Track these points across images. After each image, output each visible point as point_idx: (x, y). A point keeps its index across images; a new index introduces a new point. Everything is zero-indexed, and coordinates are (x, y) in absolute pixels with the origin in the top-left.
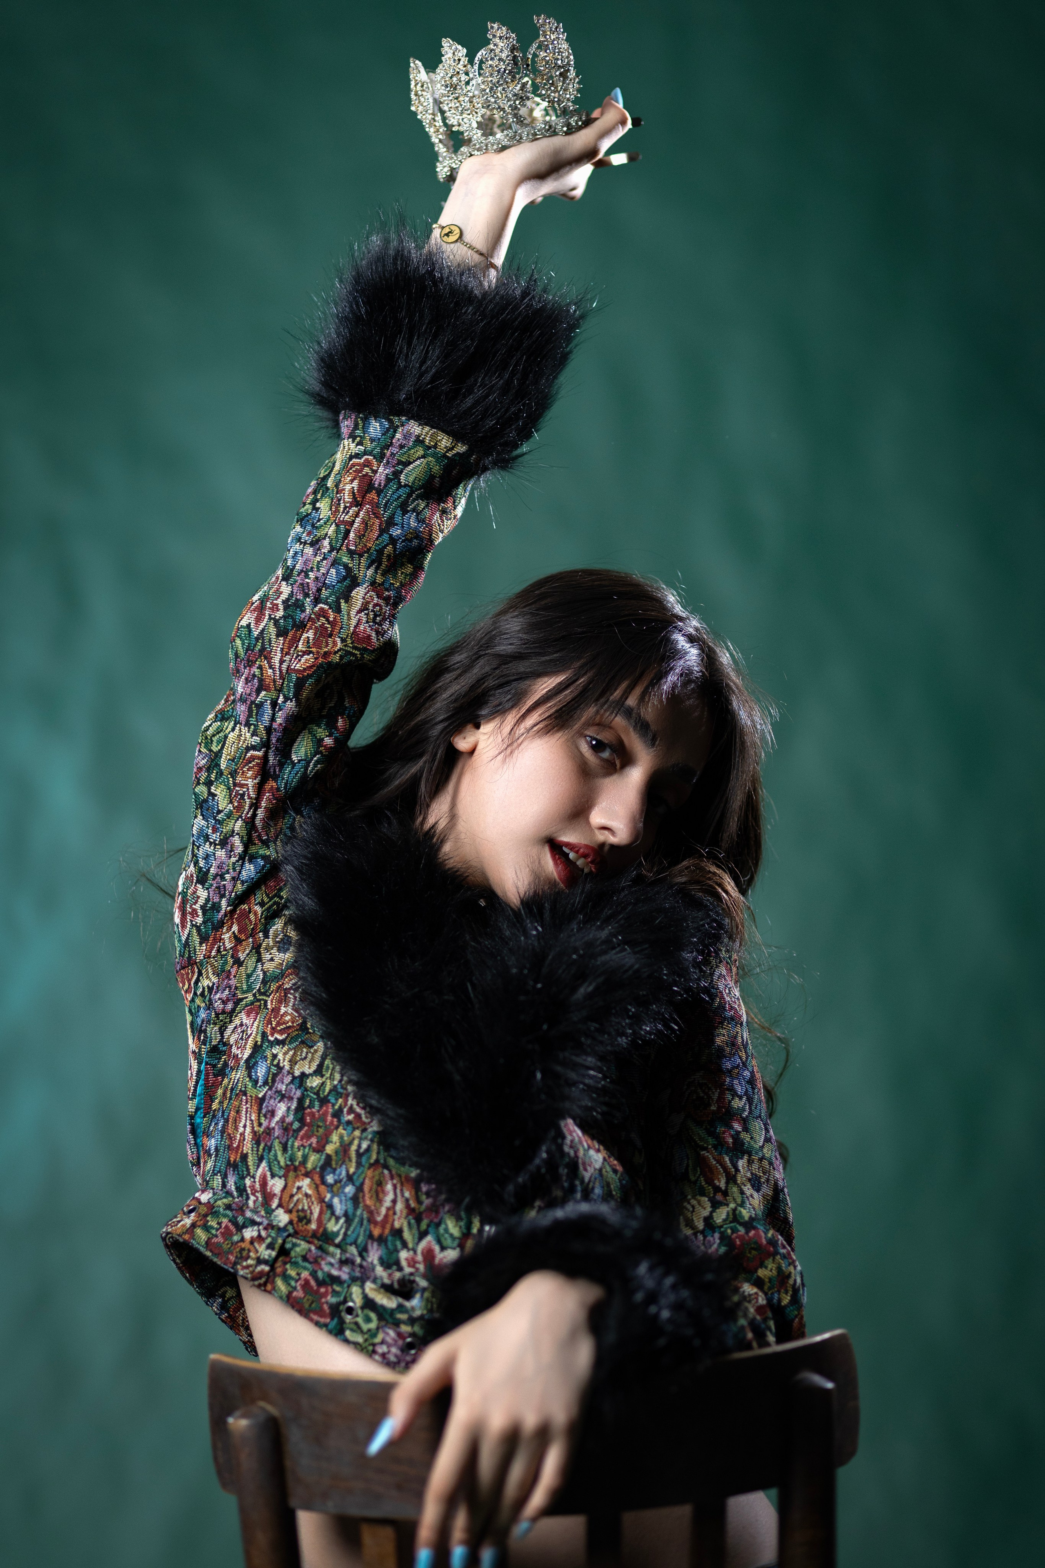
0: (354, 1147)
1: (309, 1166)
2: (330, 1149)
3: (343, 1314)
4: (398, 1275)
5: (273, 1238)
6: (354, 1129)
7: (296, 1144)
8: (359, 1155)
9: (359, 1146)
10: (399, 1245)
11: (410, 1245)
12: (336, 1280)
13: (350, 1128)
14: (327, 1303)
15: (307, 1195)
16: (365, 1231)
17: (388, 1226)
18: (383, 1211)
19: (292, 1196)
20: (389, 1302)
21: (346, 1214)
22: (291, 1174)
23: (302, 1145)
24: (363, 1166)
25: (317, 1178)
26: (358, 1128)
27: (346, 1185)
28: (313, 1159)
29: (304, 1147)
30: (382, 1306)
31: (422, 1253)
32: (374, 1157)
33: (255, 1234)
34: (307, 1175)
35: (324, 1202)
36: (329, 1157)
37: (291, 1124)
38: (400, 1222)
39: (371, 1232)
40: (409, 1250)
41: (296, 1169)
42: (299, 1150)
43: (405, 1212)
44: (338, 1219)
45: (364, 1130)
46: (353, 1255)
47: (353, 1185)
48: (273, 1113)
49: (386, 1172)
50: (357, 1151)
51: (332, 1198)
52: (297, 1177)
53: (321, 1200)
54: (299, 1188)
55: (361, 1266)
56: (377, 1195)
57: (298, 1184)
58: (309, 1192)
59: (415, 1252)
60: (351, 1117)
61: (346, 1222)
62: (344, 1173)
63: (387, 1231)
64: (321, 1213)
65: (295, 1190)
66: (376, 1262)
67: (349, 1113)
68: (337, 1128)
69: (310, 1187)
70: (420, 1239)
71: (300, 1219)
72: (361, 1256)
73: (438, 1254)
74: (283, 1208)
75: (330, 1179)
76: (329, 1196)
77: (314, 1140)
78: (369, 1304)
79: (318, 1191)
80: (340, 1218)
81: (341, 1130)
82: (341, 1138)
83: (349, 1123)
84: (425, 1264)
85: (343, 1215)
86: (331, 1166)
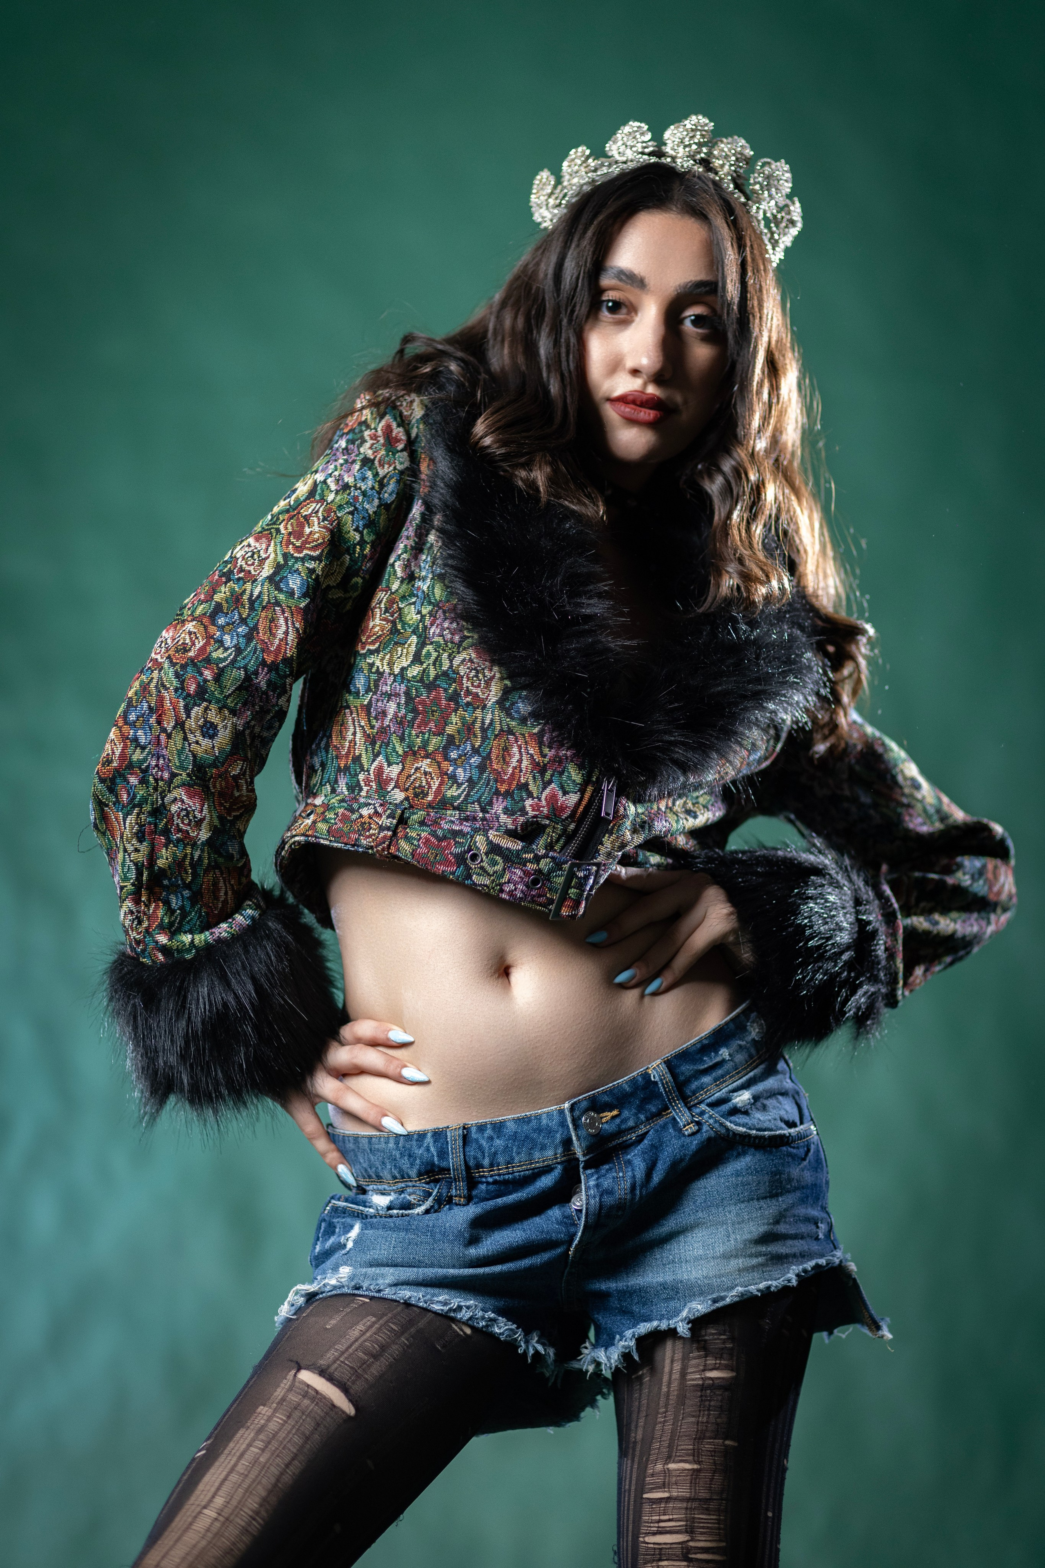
0: (478, 724)
1: (431, 749)
2: (450, 730)
3: (468, 861)
4: (522, 820)
5: (392, 809)
6: (475, 709)
7: (413, 733)
8: (484, 730)
9: (483, 723)
10: (524, 795)
11: (535, 794)
12: (458, 834)
13: (470, 708)
14: (451, 854)
15: (426, 773)
16: (490, 790)
17: (514, 782)
18: (510, 771)
19: (409, 777)
20: (514, 845)
21: (470, 780)
22: (410, 758)
23: (421, 732)
24: (489, 739)
25: (439, 758)
26: (478, 707)
27: (471, 756)
28: (435, 742)
29: (424, 733)
30: (507, 850)
31: (546, 799)
32: (498, 727)
33: (371, 811)
34: (427, 756)
36: (451, 737)
37: (405, 716)
38: (525, 777)
39: (497, 789)
40: (534, 798)
41: (414, 753)
42: (418, 737)
43: (530, 767)
44: (459, 785)
45: (485, 707)
47: (479, 755)
48: (384, 713)
49: (510, 737)
50: (482, 728)
51: (455, 769)
52: (416, 760)
53: (443, 773)
54: (417, 769)
55: (484, 820)
56: (504, 760)
57: (416, 766)
58: (428, 770)
59: (540, 800)
60: (469, 699)
61: (469, 786)
62: (469, 748)
63: (514, 786)
64: (441, 784)
65: (413, 771)
66: (500, 812)
67: (466, 695)
68: (456, 711)
69: (430, 766)
70: (544, 789)
71: (416, 795)
72: (484, 810)
73: (561, 799)
74: (399, 788)
75: (454, 755)
76: (451, 769)
77: (432, 725)
78: (494, 849)
79: (439, 767)
80: (462, 784)
81: (460, 711)
82: (463, 718)
83: (468, 704)
84: (549, 808)
85: (467, 781)
86: (454, 744)
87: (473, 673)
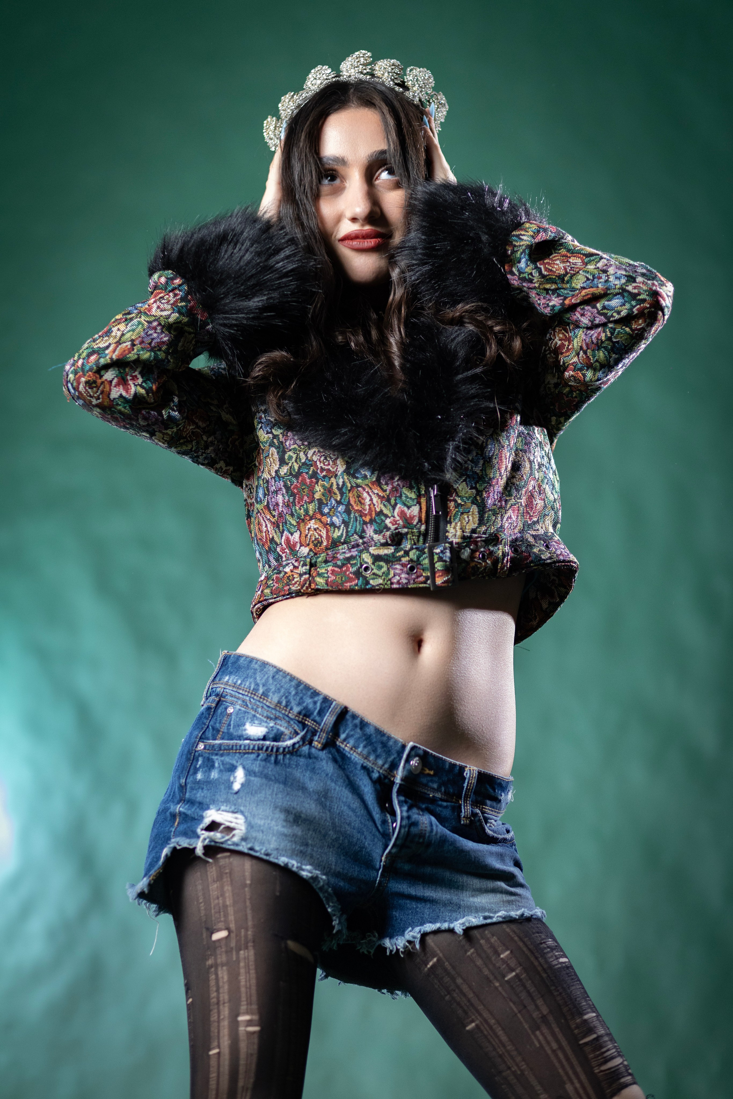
0: (335, 487)
1: (311, 513)
2: (318, 496)
3: (364, 573)
4: (388, 533)
5: (303, 561)
6: (330, 478)
7: (297, 508)
8: (340, 489)
9: (338, 485)
10: (383, 518)
11: (390, 515)
12: (352, 558)
13: (327, 479)
14: (351, 573)
15: (315, 529)
16: (360, 523)
17: (374, 513)
18: (367, 507)
19: (307, 535)
20: (389, 551)
21: (344, 522)
22: (302, 525)
23: (301, 506)
24: (345, 493)
25: (318, 516)
26: (332, 477)
27: (337, 507)
28: (312, 508)
29: (303, 506)
30: (386, 555)
31: (398, 515)
32: (349, 485)
33: (292, 567)
34: (311, 519)
35: (328, 524)
36: (320, 501)
37: (289, 501)
38: (379, 506)
39: (364, 521)
40: (390, 518)
41: (303, 520)
42: (300, 509)
43: (379, 501)
44: (339, 528)
45: (336, 476)
46: (356, 540)
47: (343, 504)
48: (277, 504)
49: (359, 489)
50: (338, 488)
51: (332, 519)
52: (306, 524)
53: (325, 525)
54: (309, 529)
55: (364, 543)
56: (360, 502)
57: (307, 527)
58: (316, 527)
59: (394, 517)
60: (324, 474)
61: (345, 526)
62: (334, 502)
63: (374, 516)
64: (327, 532)
65: (307, 531)
66: (372, 534)
67: (322, 472)
68: (317, 483)
69: (315, 524)
70: (394, 509)
71: (316, 546)
72: (362, 537)
73: (408, 512)
74: (303, 545)
75: (326, 510)
76: (329, 519)
77: (306, 498)
78: (377, 558)
79: (321, 522)
80: (340, 526)
81: (320, 482)
82: (323, 486)
83: (324, 477)
84: (402, 520)
85: (342, 523)
86: (324, 504)
87: (323, 458)
